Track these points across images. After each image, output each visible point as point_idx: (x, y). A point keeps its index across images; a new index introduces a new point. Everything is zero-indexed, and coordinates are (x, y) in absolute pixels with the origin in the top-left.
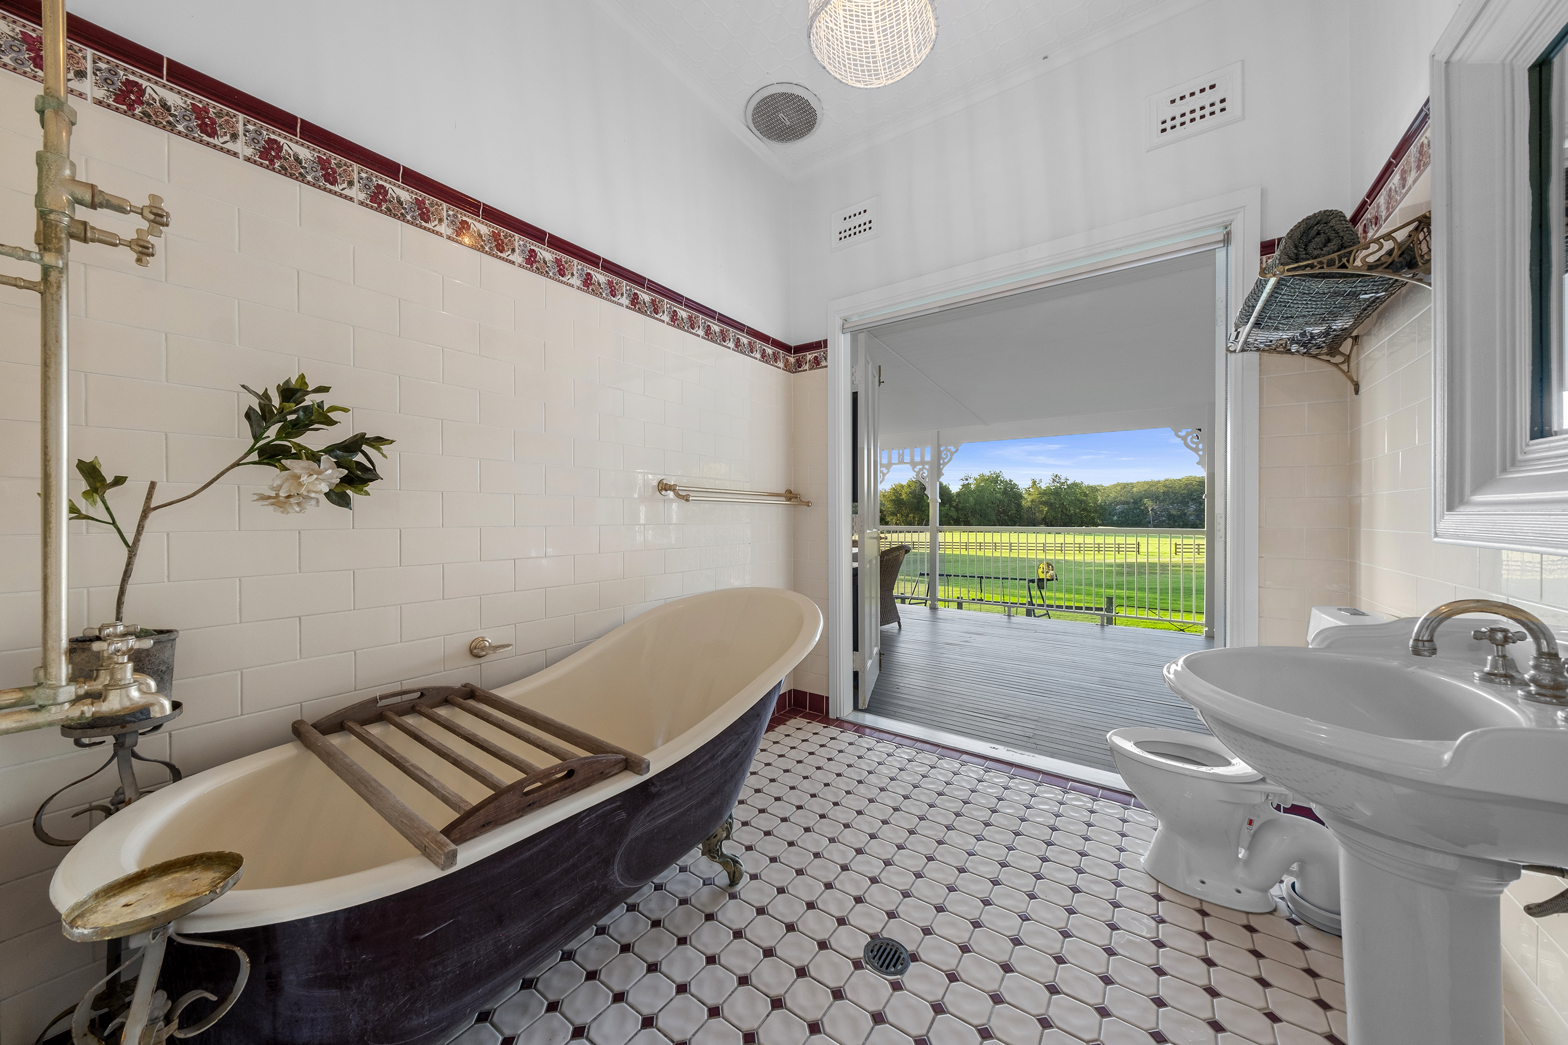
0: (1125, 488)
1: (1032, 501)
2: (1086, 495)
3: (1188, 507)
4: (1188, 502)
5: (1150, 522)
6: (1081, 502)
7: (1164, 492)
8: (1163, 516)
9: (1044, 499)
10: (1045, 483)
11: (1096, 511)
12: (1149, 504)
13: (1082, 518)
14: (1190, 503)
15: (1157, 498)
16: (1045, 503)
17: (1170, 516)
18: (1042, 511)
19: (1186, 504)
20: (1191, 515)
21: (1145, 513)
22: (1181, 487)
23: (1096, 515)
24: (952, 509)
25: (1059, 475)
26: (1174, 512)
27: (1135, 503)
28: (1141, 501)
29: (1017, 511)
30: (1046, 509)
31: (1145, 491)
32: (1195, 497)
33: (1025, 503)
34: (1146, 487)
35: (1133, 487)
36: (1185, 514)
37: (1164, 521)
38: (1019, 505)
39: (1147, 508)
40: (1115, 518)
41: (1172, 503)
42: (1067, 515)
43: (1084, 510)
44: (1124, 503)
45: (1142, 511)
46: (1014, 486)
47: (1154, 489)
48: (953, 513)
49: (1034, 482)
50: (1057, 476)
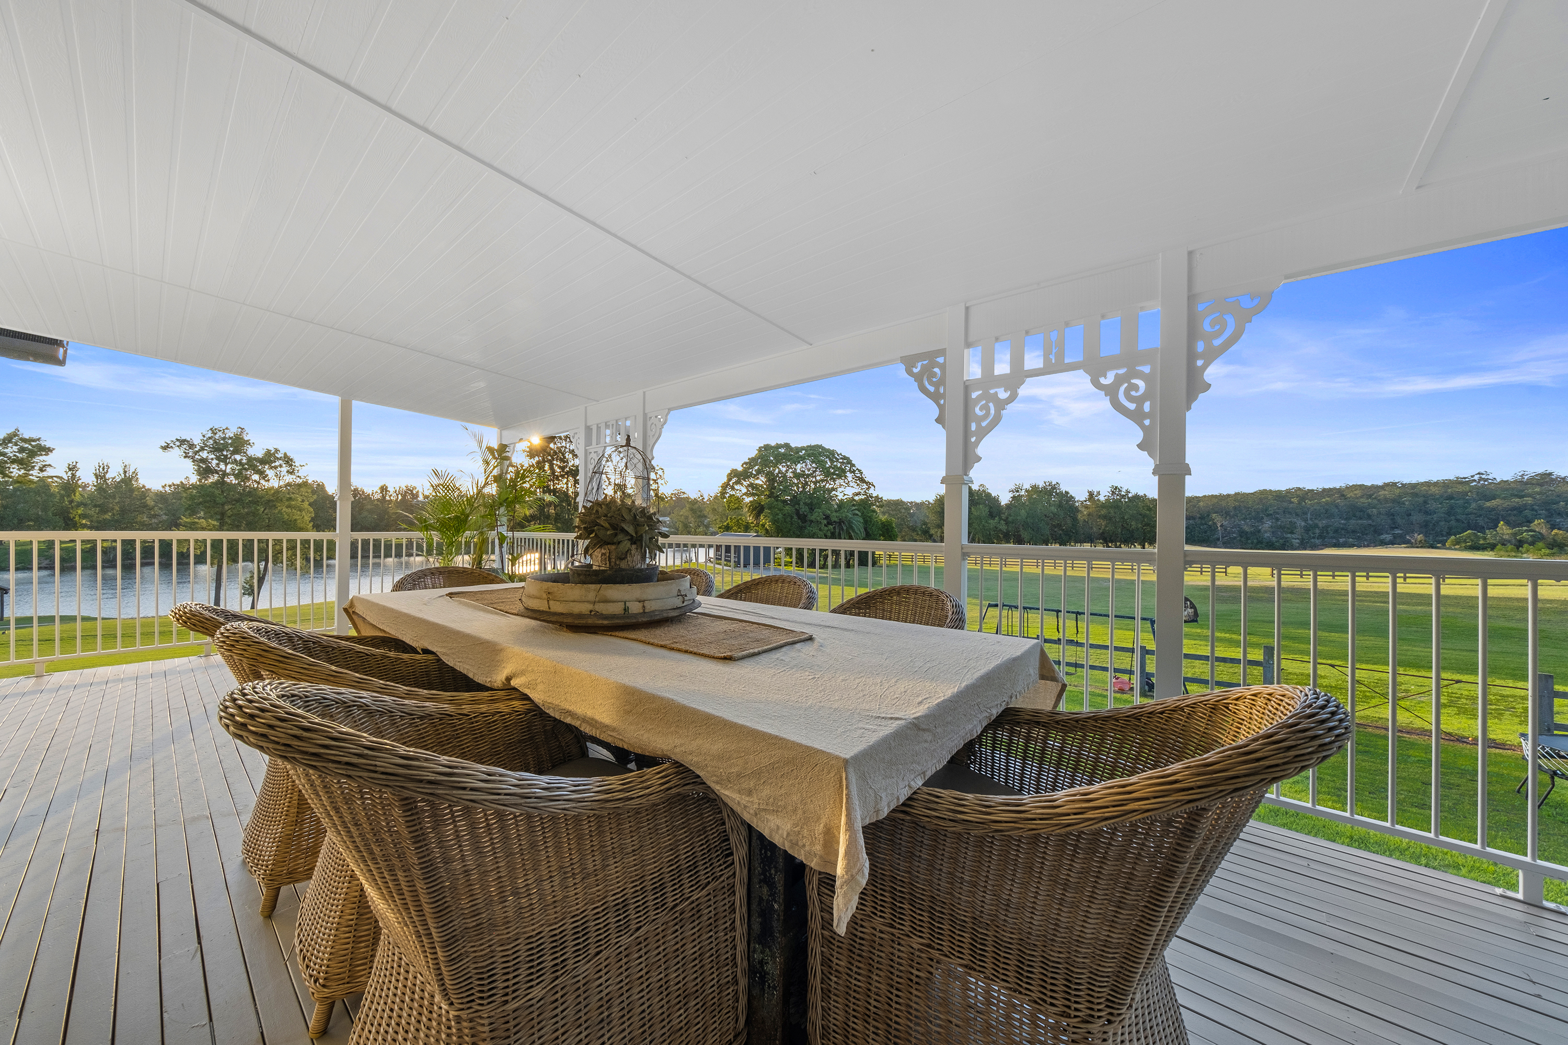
1: (1091, 514)
2: (1150, 509)
3: (1263, 523)
4: (1262, 518)
5: (1218, 539)
6: (1144, 516)
7: (1235, 508)
8: (1234, 533)
9: (1103, 513)
10: (1104, 494)
12: (1218, 520)
13: (1145, 533)
14: (1265, 519)
15: (1227, 513)
16: (1104, 517)
17: (1242, 533)
18: (1100, 526)
19: (1261, 520)
20: (1266, 534)
21: (1213, 529)
22: (1255, 501)
24: (1001, 521)
25: (1119, 486)
26: (1246, 528)
27: (1202, 518)
28: (1208, 515)
29: (1072, 526)
30: (1104, 523)
31: (1213, 505)
32: (1271, 512)
33: (1082, 518)
34: (1215, 501)
35: (1199, 501)
36: (1259, 531)
37: (1235, 538)
38: (1075, 520)
39: (1215, 524)
41: (1245, 519)
42: (1128, 530)
43: (1147, 524)
45: (1210, 527)
46: (1069, 499)
47: (1223, 504)
48: (1003, 527)
49: (1091, 494)
50: (1116, 487)
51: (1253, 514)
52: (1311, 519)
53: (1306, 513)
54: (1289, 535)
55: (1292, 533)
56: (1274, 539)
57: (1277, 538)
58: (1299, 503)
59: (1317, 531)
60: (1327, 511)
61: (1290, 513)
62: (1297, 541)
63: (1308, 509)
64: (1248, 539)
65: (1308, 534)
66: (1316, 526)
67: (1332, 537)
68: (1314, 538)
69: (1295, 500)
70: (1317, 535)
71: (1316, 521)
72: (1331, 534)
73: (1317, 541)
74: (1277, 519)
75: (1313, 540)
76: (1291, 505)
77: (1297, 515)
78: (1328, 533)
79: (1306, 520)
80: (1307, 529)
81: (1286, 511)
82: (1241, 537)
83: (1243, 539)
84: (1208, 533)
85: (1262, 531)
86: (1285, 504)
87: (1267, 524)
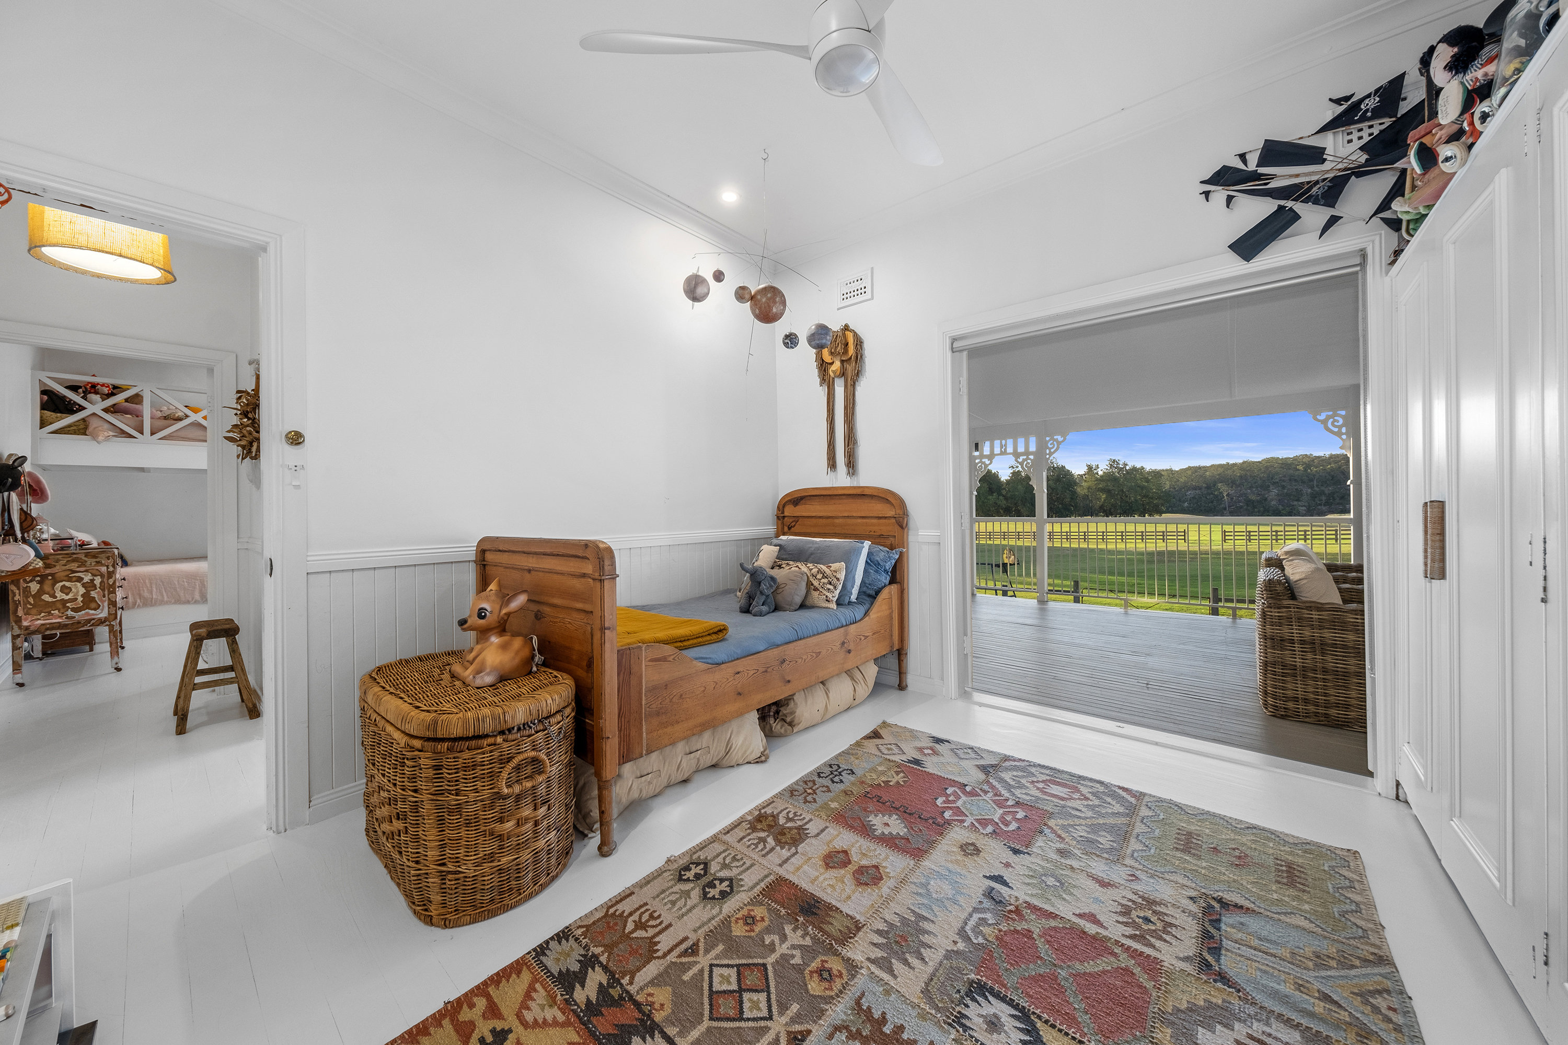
0: (1196, 472)
1: (1089, 488)
2: (1148, 481)
3: (1269, 491)
4: (1269, 486)
5: (1225, 509)
6: (1142, 488)
7: (1241, 477)
8: (1240, 502)
9: (1101, 486)
10: (1103, 468)
11: (1159, 498)
12: (1224, 489)
13: (1143, 505)
14: (1271, 487)
15: (1233, 482)
16: (1102, 490)
17: (1249, 502)
18: (1099, 499)
19: (1267, 488)
20: (1272, 500)
21: (1219, 498)
22: (1260, 470)
23: (1161, 501)
24: (1001, 497)
25: (1117, 459)
26: (1253, 497)
27: (1208, 488)
28: (1214, 485)
29: (1072, 498)
30: (1104, 496)
31: (1219, 475)
32: (1277, 480)
33: (1081, 491)
34: (1221, 470)
35: (1206, 471)
36: (1266, 499)
37: (1241, 507)
38: (1074, 493)
39: (1221, 493)
40: (1186, 504)
41: (1251, 488)
42: (1127, 502)
43: (1146, 496)
44: (1195, 488)
45: (1217, 496)
46: (1068, 473)
47: (1229, 472)
48: (1003, 503)
49: (1090, 468)
50: (1114, 460)
51: (1260, 482)
52: (1317, 486)
53: (1311, 480)
54: (1295, 503)
55: (1298, 500)
56: (1280, 507)
57: (1283, 505)
58: (1305, 470)
59: (1324, 498)
60: (1333, 477)
61: (1296, 481)
62: (1304, 508)
63: (1314, 475)
64: (1254, 507)
65: (1314, 501)
66: (1323, 493)
67: (1338, 504)
68: (1320, 505)
69: (1300, 468)
70: (1324, 502)
71: (1323, 488)
72: (1338, 501)
73: (1324, 508)
74: (1284, 487)
75: (1319, 507)
76: (1297, 473)
77: (1303, 482)
78: (1334, 499)
79: (1312, 487)
80: (1314, 496)
81: (1292, 479)
82: (1248, 506)
83: (1249, 508)
84: (1215, 503)
85: (1269, 499)
86: (1291, 472)
87: (1274, 491)
